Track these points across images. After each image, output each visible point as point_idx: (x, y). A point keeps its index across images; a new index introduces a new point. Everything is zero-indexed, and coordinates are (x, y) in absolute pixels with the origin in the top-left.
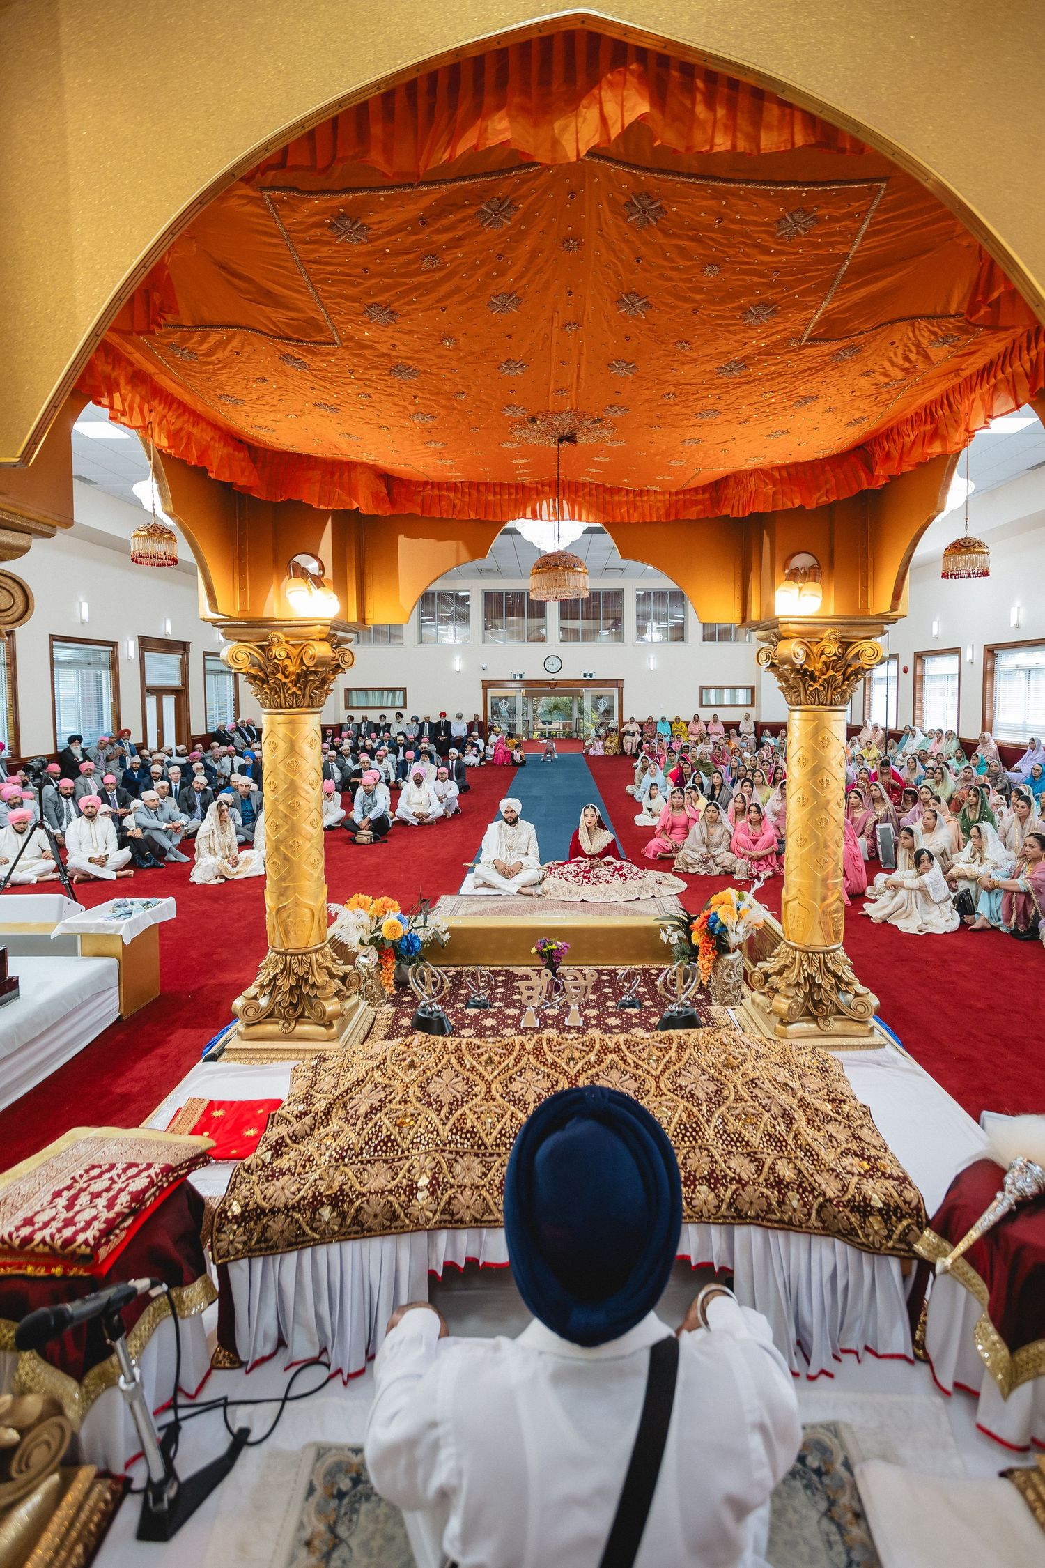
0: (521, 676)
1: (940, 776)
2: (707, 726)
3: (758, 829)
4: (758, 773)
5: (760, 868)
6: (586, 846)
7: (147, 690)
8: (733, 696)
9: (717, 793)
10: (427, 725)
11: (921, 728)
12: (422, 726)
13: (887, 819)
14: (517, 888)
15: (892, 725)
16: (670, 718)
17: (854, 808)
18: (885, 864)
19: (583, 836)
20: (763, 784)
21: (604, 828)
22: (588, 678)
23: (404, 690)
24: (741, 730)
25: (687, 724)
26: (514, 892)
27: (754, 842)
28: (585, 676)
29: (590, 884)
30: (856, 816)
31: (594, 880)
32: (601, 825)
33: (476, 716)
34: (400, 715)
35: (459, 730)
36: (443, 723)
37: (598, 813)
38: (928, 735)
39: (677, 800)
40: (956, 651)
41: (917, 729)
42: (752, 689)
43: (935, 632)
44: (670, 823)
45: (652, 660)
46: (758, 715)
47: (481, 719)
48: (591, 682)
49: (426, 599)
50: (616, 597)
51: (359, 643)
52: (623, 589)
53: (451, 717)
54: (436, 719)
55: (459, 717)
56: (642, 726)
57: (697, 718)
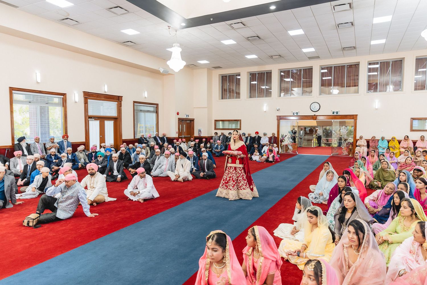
0: (297, 113)
10: (249, 138)
12: (247, 138)
16: (388, 137)
22: (335, 114)
23: (240, 121)
28: (333, 113)
33: (273, 134)
35: (264, 141)
36: (257, 137)
47: (276, 136)
48: (336, 116)
49: (253, 76)
50: (354, 68)
51: (222, 99)
52: (359, 62)
53: (261, 134)
54: (253, 135)
55: (265, 135)
56: (368, 142)
57: (407, 138)
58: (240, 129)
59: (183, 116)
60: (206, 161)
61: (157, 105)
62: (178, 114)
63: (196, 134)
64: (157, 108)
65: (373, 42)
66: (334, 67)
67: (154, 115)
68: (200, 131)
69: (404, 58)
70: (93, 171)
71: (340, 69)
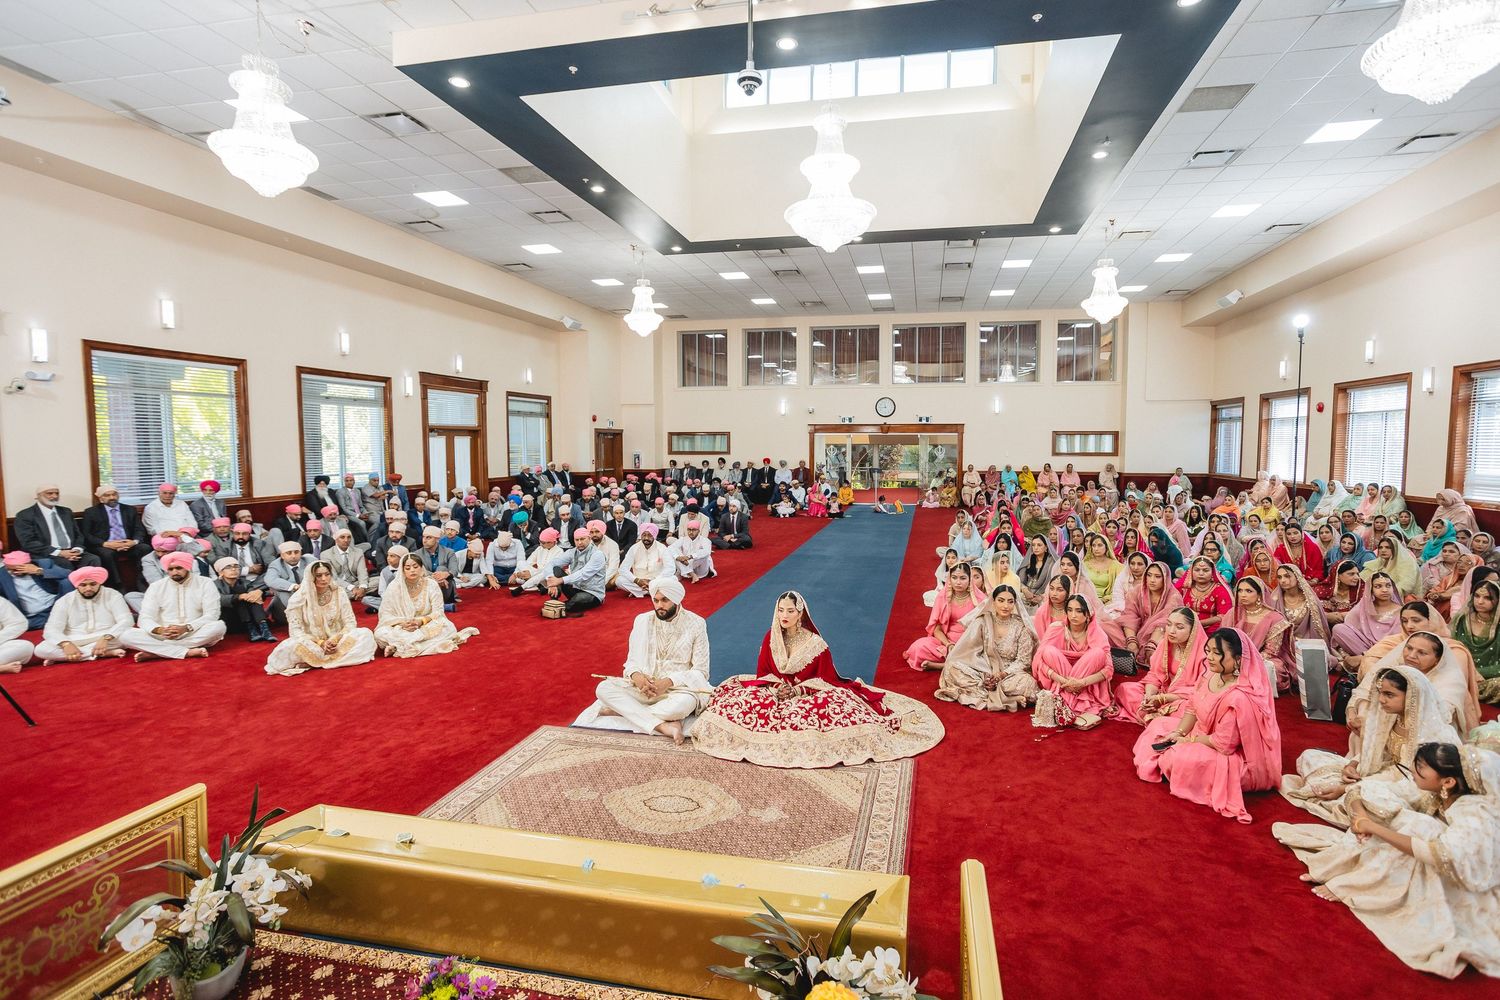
0: (850, 419)
1: (1389, 551)
2: (1060, 477)
3: (1080, 637)
4: (1099, 541)
5: (1080, 707)
6: (779, 659)
7: (429, 430)
8: (1098, 444)
9: (1039, 566)
10: (750, 471)
11: (1343, 481)
12: (745, 472)
13: (1306, 627)
14: (657, 722)
15: (1300, 479)
16: (1017, 467)
17: (1246, 607)
18: (1311, 711)
19: (776, 641)
20: (1106, 555)
21: (814, 630)
22: (924, 422)
23: (728, 434)
24: (1101, 482)
25: (1036, 475)
26: (649, 729)
27: (1073, 660)
28: (920, 420)
29: (767, 728)
30: (1251, 620)
31: (775, 721)
32: (807, 623)
33: (800, 462)
34: (722, 461)
35: (783, 476)
36: (767, 469)
37: (802, 604)
38: (1356, 491)
39: (958, 581)
40: (1404, 379)
41: (1337, 482)
42: (1116, 435)
43: (1369, 353)
44: (946, 616)
45: (997, 402)
46: (1123, 465)
47: (807, 466)
48: (927, 427)
49: (753, 339)
50: (957, 332)
51: (684, 385)
52: (965, 323)
53: (775, 464)
54: (759, 465)
55: (783, 464)
56: (983, 476)
57: (1048, 468)
58: (728, 452)
59: (603, 425)
60: (736, 516)
61: (548, 399)
62: (594, 420)
63: (627, 464)
64: (549, 404)
65: (994, 293)
66: (920, 328)
67: (542, 421)
68: (637, 457)
69: (1039, 322)
70: (598, 535)
71: (929, 333)
